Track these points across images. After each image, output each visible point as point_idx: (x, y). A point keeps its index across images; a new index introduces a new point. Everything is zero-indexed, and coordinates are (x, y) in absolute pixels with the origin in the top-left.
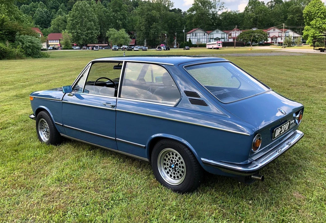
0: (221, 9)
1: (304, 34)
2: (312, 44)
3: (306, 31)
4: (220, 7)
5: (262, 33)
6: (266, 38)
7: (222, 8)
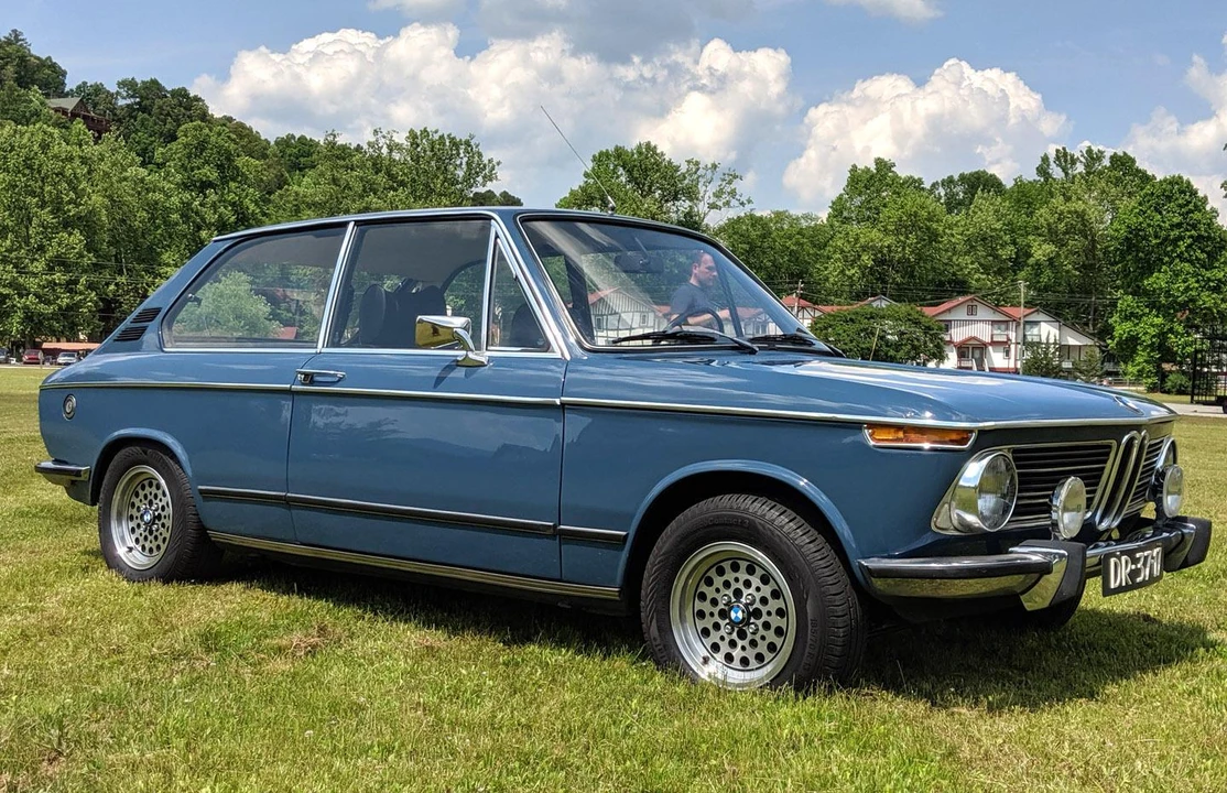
0: (720, 203)
1: (1116, 334)
2: (1156, 380)
3: (1126, 319)
4: (718, 195)
5: (917, 323)
6: (938, 346)
7: (725, 197)
